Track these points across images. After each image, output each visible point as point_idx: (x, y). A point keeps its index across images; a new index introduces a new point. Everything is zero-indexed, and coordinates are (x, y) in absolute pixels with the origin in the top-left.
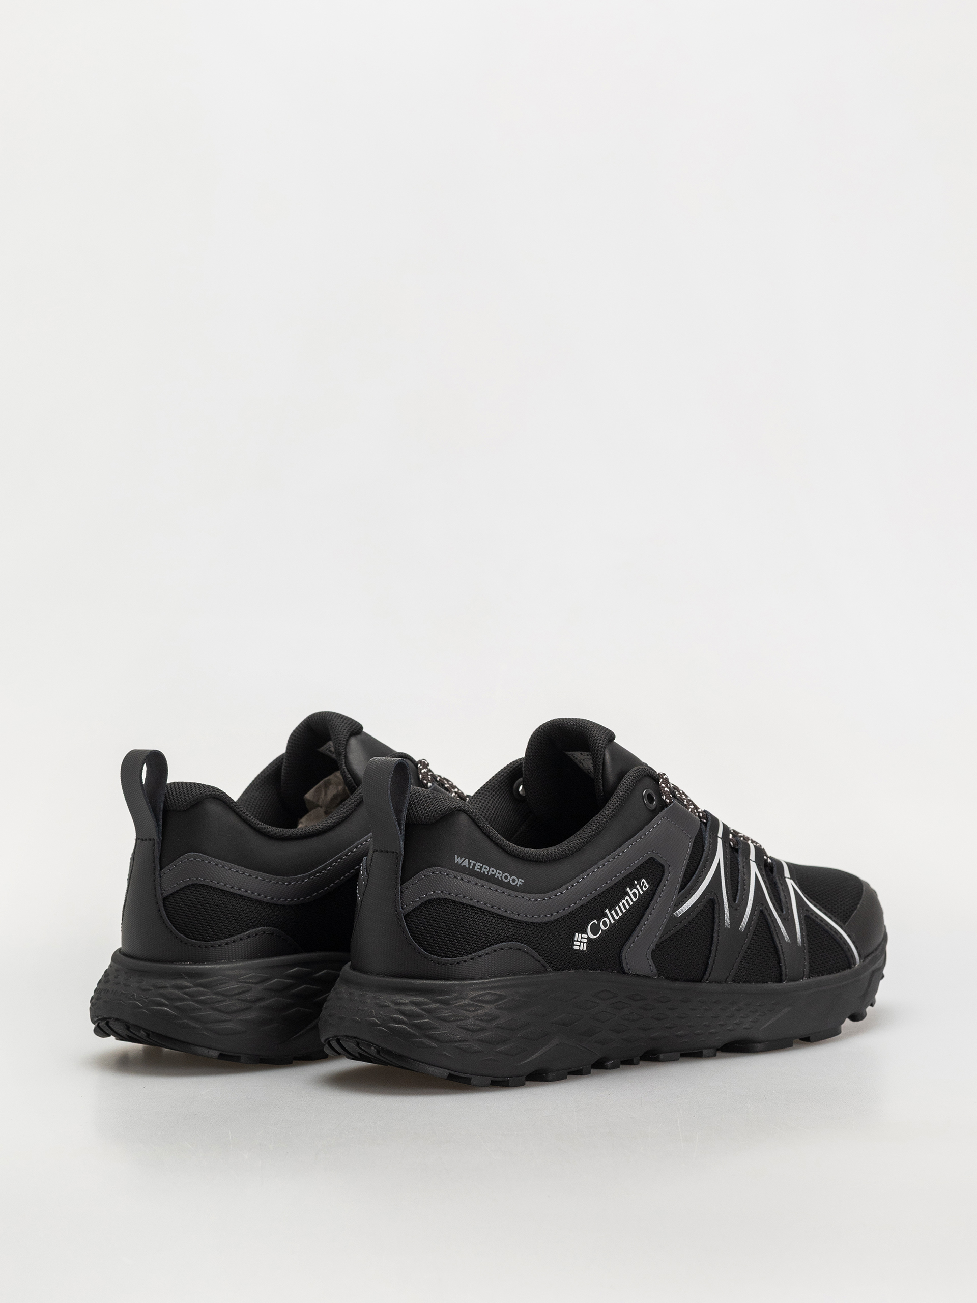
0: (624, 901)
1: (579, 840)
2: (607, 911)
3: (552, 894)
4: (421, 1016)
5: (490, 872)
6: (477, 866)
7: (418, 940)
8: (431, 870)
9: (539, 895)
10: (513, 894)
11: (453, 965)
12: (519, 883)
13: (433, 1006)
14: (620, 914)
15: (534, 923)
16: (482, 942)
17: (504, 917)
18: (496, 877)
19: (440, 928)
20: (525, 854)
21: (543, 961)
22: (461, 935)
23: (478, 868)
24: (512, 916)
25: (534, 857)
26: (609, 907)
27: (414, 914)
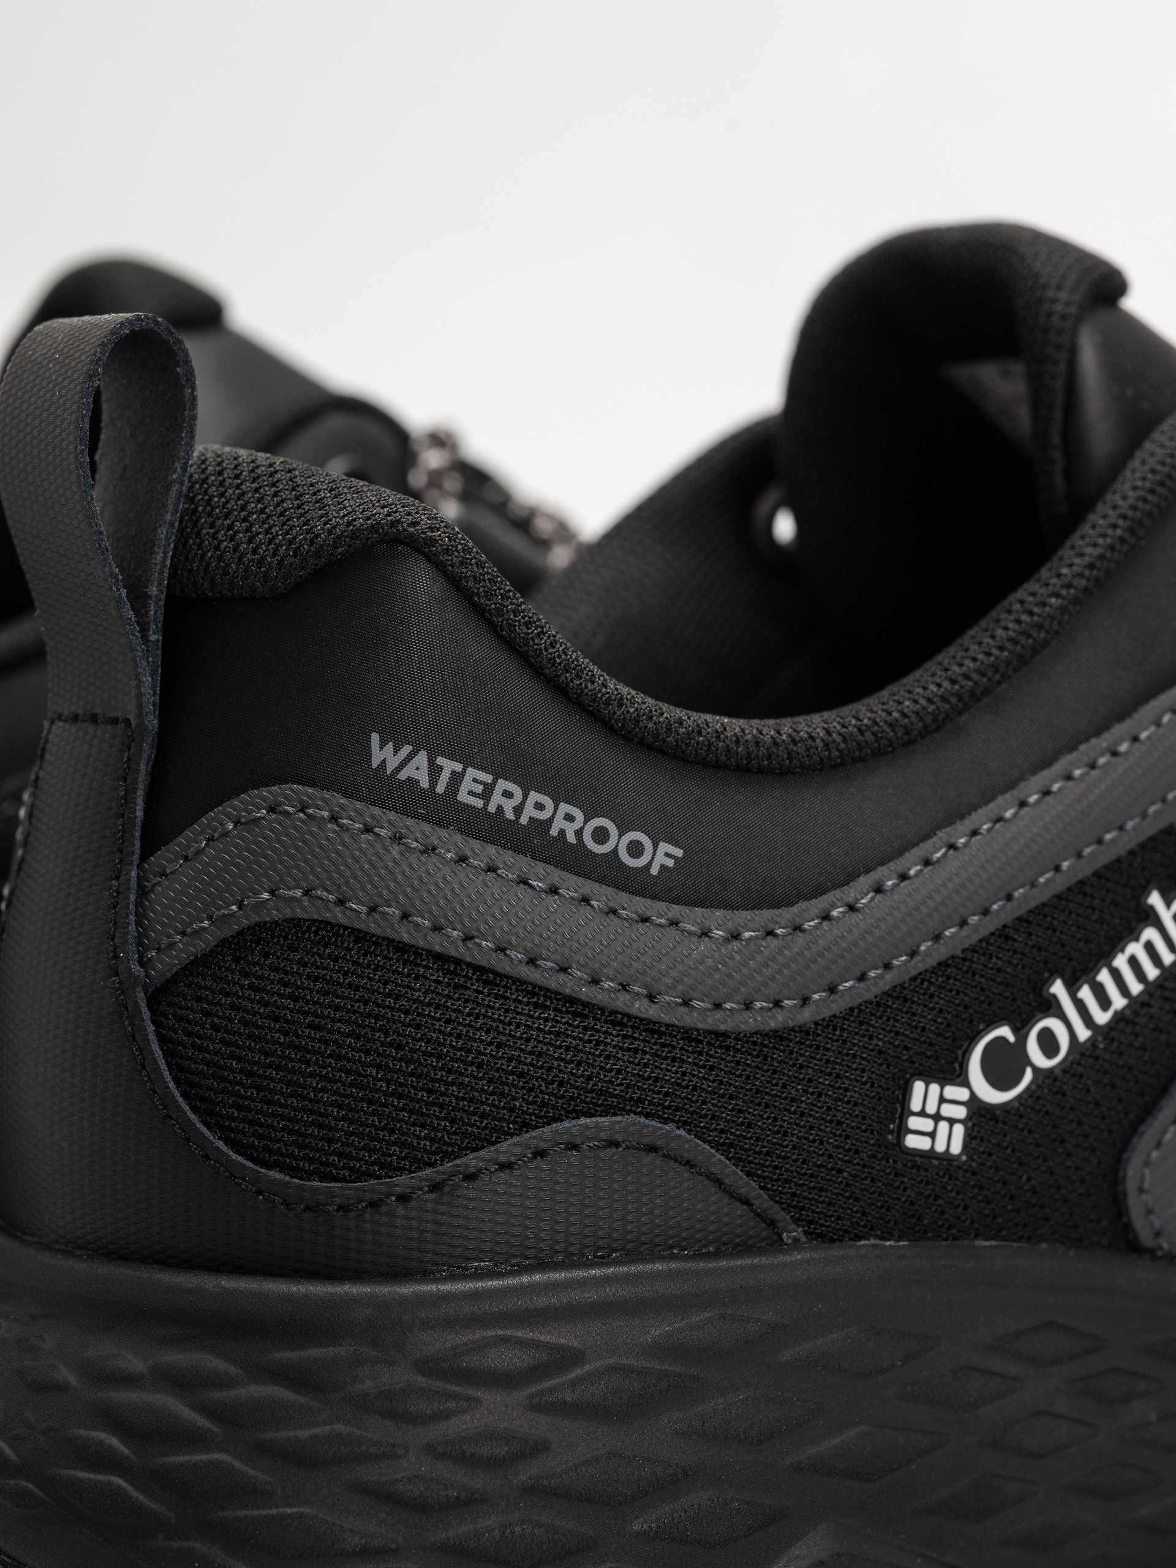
0: (1135, 948)
1: (939, 685)
2: (1058, 988)
3: (808, 913)
4: (194, 1439)
5: (529, 812)
6: (467, 784)
7: (202, 1099)
8: (264, 799)
9: (748, 914)
10: (632, 905)
11: (353, 1214)
12: (660, 860)
13: (255, 1391)
14: (1119, 1002)
15: (725, 1035)
16: (483, 1116)
17: (586, 1005)
18: (554, 832)
19: (298, 1048)
20: (688, 733)
21: (761, 1200)
22: (388, 1082)
23: (471, 793)
24: (621, 1001)
25: (728, 749)
26: (1068, 972)
27: (189, 986)
